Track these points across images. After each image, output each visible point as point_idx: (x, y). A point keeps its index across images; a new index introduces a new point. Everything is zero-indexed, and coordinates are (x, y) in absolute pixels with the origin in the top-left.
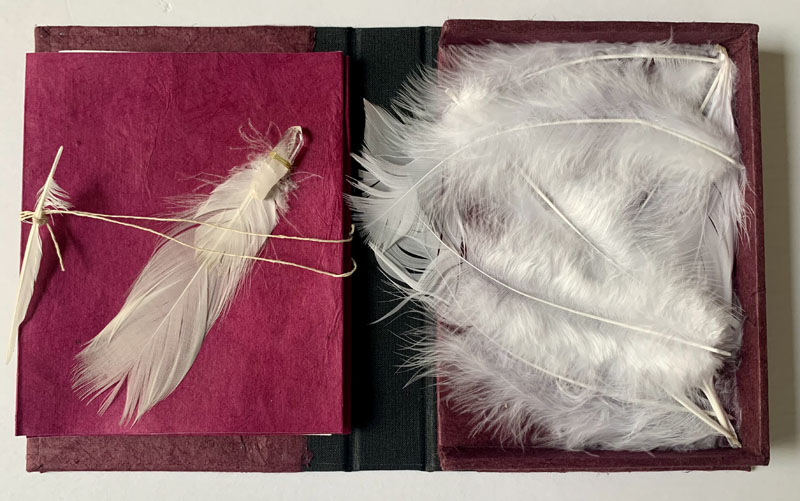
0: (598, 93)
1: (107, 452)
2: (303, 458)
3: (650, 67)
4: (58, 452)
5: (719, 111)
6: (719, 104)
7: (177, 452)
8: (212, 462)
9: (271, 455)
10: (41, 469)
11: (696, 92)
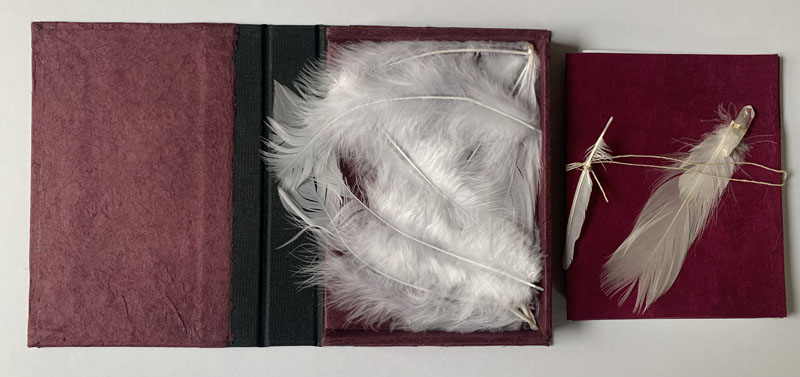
0: (440, 78)
1: (87, 333)
2: (228, 337)
3: (478, 58)
4: (50, 333)
5: (525, 91)
6: (526, 85)
7: (137, 333)
8: (162, 340)
9: (205, 335)
10: (38, 345)
11: (510, 78)
